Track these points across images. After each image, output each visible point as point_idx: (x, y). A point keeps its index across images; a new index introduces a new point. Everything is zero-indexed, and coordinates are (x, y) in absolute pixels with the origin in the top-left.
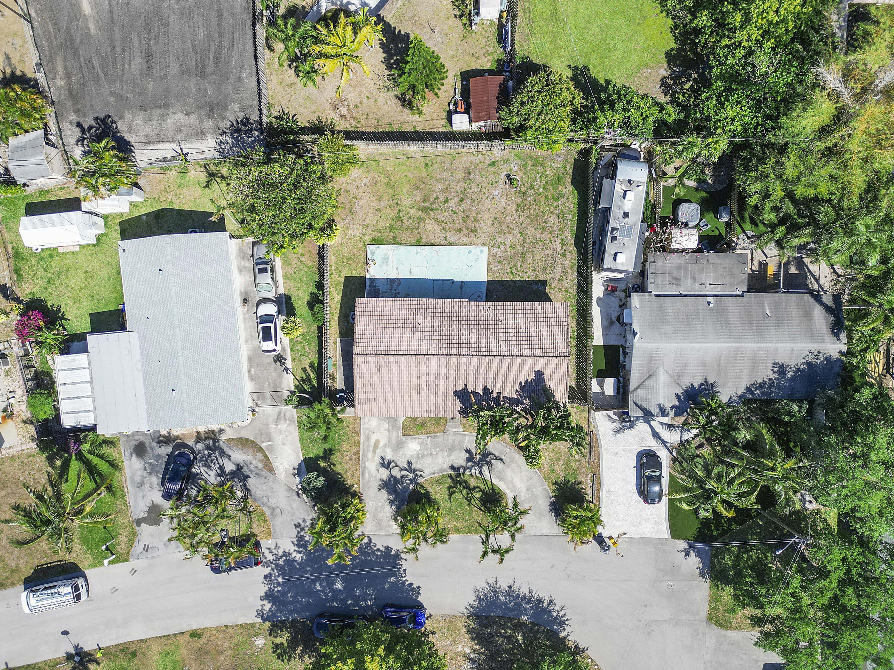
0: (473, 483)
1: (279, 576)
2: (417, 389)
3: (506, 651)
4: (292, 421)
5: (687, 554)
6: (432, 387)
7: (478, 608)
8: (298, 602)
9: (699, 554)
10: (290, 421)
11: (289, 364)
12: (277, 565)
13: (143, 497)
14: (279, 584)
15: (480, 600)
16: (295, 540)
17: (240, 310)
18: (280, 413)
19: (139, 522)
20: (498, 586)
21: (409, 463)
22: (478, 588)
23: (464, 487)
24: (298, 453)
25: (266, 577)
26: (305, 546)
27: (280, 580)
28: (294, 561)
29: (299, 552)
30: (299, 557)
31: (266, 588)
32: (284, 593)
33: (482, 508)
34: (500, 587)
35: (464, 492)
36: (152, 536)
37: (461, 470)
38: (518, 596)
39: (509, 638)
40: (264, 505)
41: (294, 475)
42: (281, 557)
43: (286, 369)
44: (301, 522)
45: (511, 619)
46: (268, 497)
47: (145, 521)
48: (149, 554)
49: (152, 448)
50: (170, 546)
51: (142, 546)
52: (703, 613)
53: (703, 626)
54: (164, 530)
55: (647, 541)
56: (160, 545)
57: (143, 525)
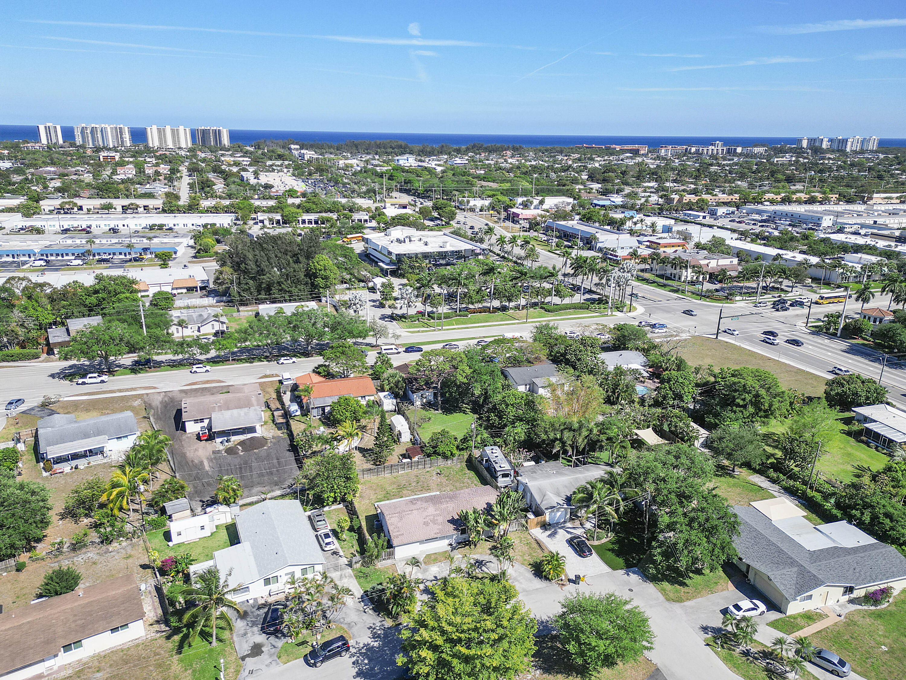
1: (364, 660)
2: (426, 524)
3: (554, 655)
4: (350, 576)
5: (628, 575)
6: (434, 522)
8: (384, 671)
9: (634, 573)
11: (341, 553)
12: (361, 654)
13: (247, 642)
14: (366, 664)
16: (371, 635)
18: (341, 575)
19: (243, 658)
21: (435, 577)
24: (359, 590)
25: (354, 663)
26: (379, 636)
27: (366, 661)
28: (373, 647)
29: (376, 641)
30: (376, 644)
31: (357, 669)
32: (372, 669)
36: (255, 663)
38: (542, 622)
39: (552, 648)
40: (342, 623)
41: (360, 602)
42: (363, 648)
43: (340, 556)
44: (372, 625)
45: (546, 636)
46: (344, 619)
47: (248, 656)
48: (254, 675)
49: (252, 612)
50: (271, 666)
51: (247, 672)
52: (661, 598)
53: (667, 604)
54: (264, 658)
55: (601, 576)
56: (263, 667)
57: (247, 659)
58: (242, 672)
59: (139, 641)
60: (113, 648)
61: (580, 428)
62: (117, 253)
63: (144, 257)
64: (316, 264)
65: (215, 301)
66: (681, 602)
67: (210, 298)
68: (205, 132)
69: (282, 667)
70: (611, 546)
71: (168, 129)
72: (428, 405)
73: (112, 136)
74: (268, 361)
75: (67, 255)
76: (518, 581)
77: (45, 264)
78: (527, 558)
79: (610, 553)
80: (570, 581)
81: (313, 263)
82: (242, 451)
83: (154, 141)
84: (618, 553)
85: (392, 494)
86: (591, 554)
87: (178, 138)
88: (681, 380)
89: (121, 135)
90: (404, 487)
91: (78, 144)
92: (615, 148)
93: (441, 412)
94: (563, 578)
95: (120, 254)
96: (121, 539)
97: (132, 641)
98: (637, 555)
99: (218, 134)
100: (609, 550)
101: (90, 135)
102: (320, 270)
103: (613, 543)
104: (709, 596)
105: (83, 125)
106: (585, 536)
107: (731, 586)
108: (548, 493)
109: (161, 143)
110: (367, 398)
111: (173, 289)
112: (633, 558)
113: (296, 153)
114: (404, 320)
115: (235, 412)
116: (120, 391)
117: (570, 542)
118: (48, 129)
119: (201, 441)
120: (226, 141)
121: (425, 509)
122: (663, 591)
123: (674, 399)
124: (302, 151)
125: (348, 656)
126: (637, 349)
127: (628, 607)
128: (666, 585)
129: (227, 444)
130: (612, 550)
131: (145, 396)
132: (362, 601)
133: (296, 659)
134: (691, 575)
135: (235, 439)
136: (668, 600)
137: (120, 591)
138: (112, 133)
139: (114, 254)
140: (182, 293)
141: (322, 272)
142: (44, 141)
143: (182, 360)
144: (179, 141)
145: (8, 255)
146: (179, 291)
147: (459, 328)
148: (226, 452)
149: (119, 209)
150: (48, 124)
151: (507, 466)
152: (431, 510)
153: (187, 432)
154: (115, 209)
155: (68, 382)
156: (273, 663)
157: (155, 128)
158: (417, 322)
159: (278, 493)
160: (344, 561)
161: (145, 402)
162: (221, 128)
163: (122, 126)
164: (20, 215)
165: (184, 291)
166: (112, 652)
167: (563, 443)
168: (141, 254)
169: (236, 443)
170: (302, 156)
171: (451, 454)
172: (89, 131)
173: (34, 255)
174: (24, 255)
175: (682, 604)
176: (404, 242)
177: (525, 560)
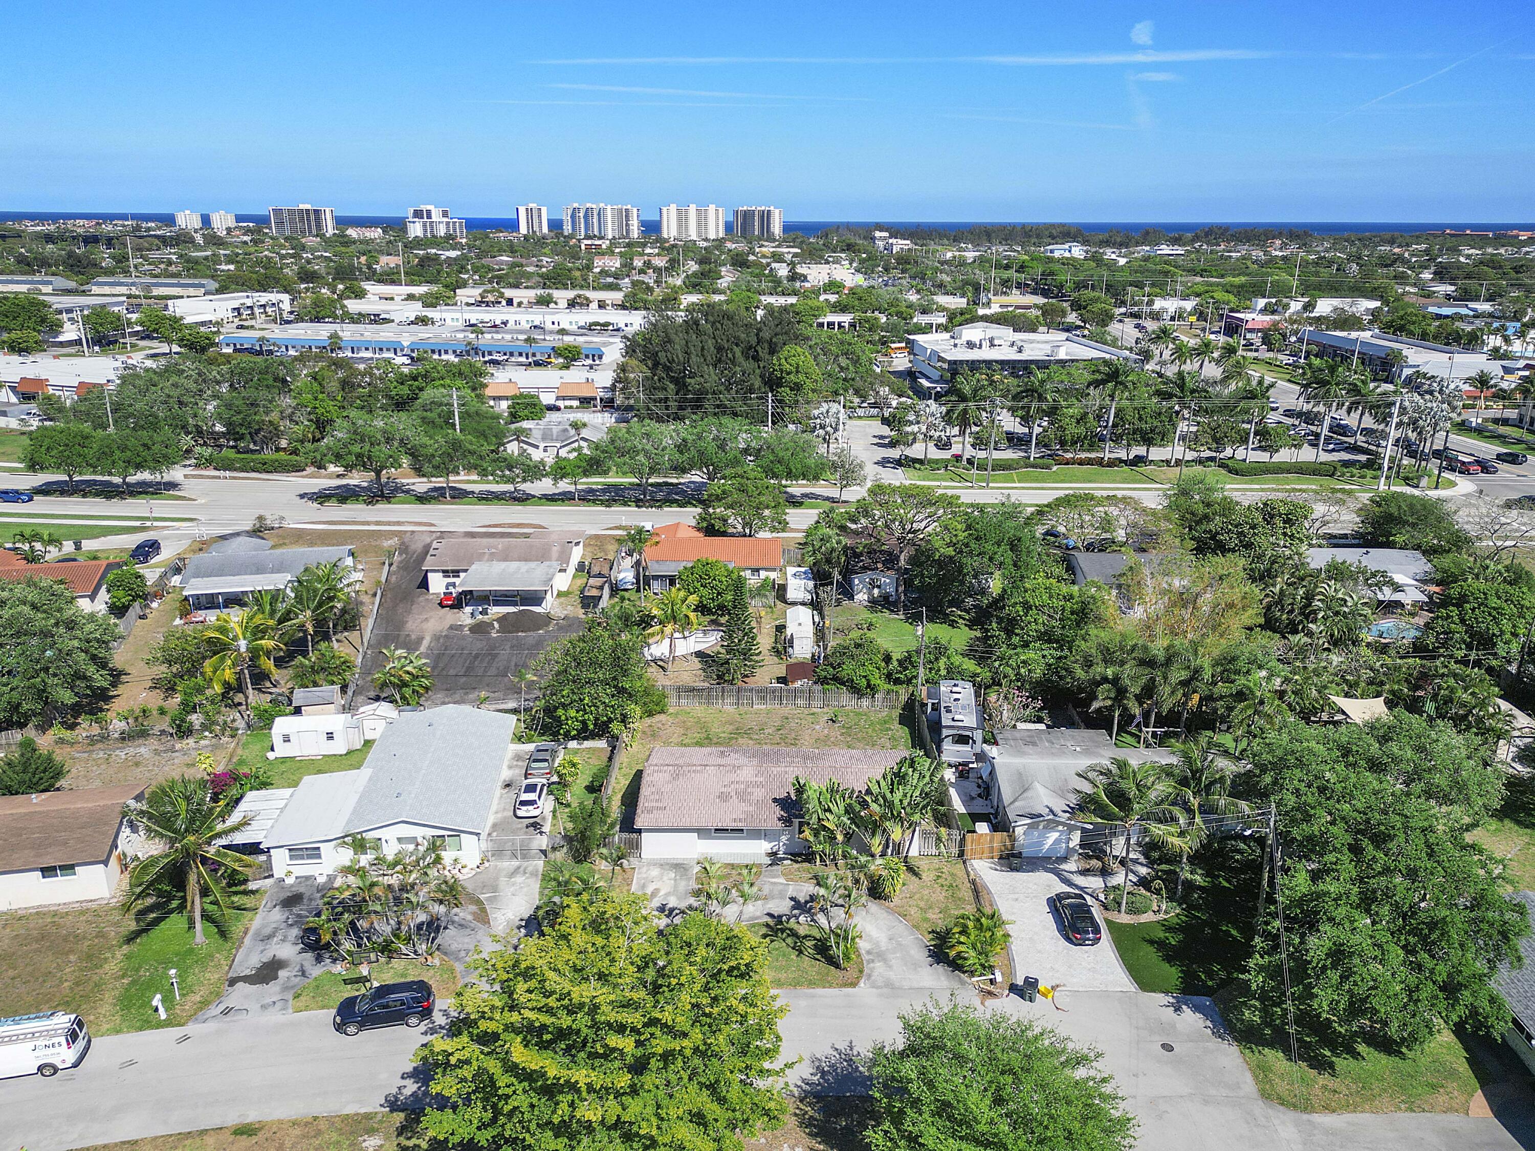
0: (802, 931)
2: (723, 797)
5: (1177, 1009)
7: (819, 1084)
9: (1197, 1009)
10: (532, 874)
11: (546, 828)
13: (262, 952)
15: (823, 1073)
17: (498, 791)
18: (519, 868)
19: (233, 982)
20: (855, 1053)
22: (818, 1056)
23: (789, 935)
24: (532, 904)
33: (818, 957)
34: (859, 1054)
35: (789, 940)
36: (247, 996)
37: (784, 918)
40: (457, 959)
41: (519, 927)
43: (541, 833)
46: (467, 951)
47: (246, 979)
48: (228, 1018)
49: (310, 900)
50: (271, 1009)
51: (222, 1007)
52: (1248, 1084)
53: (1259, 1108)
54: (272, 990)
55: (1105, 995)
56: (254, 1007)
57: (240, 985)
58: (212, 1007)
59: (94, 906)
60: (45, 906)
61: (1168, 661)
62: (516, 354)
63: (553, 360)
64: (783, 361)
65: (613, 420)
66: (1305, 1110)
67: (606, 414)
68: (747, 216)
69: (290, 1016)
70: (1162, 935)
71: (693, 208)
72: (884, 603)
73: (613, 223)
74: (637, 506)
75: (446, 352)
76: (885, 960)
77: (409, 361)
78: (933, 915)
79: (1151, 949)
80: (1013, 988)
81: (779, 359)
82: (498, 632)
83: (670, 231)
84: (1170, 954)
85: (715, 740)
86: (1097, 940)
87: (706, 224)
88: (1494, 602)
89: (627, 220)
90: (748, 733)
91: (566, 233)
92: (1517, 236)
93: (902, 617)
94: (999, 978)
95: (520, 354)
96: (207, 733)
97: (81, 902)
98: (1224, 968)
99: (766, 217)
100: (1151, 942)
101: (582, 220)
102: (788, 374)
103: (1169, 929)
104: (1400, 1115)
105: (576, 205)
106: (1102, 897)
107: (1479, 1105)
108: (1037, 785)
109: (679, 233)
110: (763, 574)
111: (558, 398)
112: (1210, 975)
113: (881, 244)
114: (917, 466)
115: (514, 565)
116: (378, 523)
117: (1055, 904)
118: (529, 211)
119: (443, 607)
120: (777, 229)
121: (736, 768)
122: (1262, 1073)
123: (1469, 647)
124: (891, 241)
125: (423, 1027)
126: (1417, 547)
127: (1081, 1073)
128: (1275, 1058)
129: (481, 617)
130: (1160, 945)
131: (408, 534)
132: (525, 927)
133: (323, 1008)
134: (1362, 1048)
135: (497, 611)
136: (1265, 1095)
137: (90, 805)
138: (613, 217)
139: (512, 354)
140: (571, 407)
141: (792, 376)
142: (523, 230)
143: (504, 493)
144: (706, 229)
145: (367, 349)
146: (568, 403)
147: (1023, 488)
148: (470, 630)
149: (563, 304)
150: (531, 205)
151: (970, 720)
152: (748, 772)
153: (431, 591)
154: (556, 303)
155: (315, 505)
156: (279, 1005)
157: (673, 207)
158: (942, 471)
159: (512, 705)
160: (543, 842)
161: (403, 543)
162: (772, 208)
163: (629, 207)
164: (420, 304)
165: (575, 403)
166: (37, 913)
167: (1121, 692)
168: (549, 357)
169: (495, 617)
170: (890, 247)
171: (868, 685)
172: (582, 215)
173: (402, 350)
174: (388, 350)
175: (1305, 1117)
176: (980, 347)
177: (926, 920)
